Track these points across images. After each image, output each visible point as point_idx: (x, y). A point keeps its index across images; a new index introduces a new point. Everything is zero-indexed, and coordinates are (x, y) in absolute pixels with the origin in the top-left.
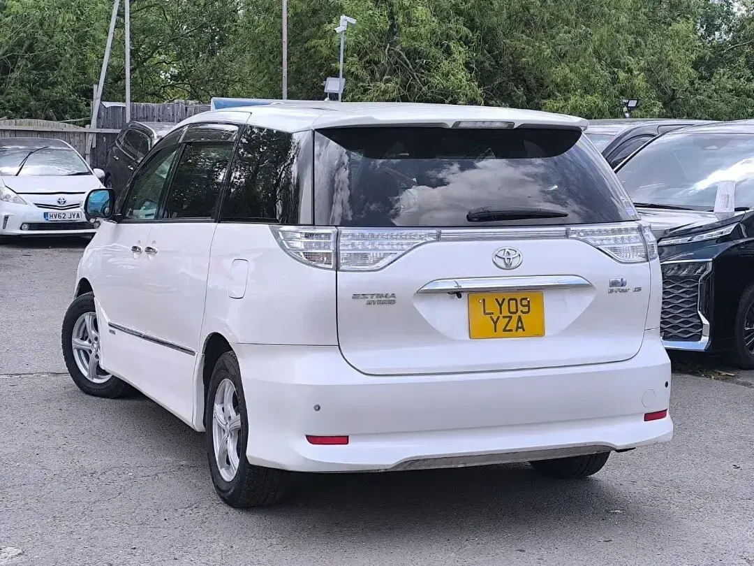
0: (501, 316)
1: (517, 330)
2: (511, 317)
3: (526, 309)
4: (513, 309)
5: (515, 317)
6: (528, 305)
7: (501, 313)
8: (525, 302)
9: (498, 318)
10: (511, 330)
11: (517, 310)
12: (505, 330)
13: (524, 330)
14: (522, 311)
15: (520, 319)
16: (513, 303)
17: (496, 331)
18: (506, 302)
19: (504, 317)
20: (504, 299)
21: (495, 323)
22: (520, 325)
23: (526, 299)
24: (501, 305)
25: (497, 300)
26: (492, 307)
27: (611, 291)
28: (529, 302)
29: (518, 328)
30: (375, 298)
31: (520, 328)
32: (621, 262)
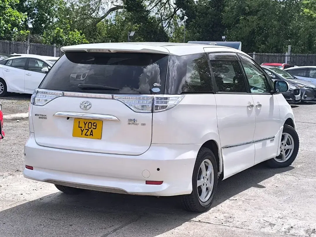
0: (85, 129)
1: (90, 136)
2: (88, 130)
3: (95, 127)
4: (90, 127)
5: (90, 130)
6: (96, 126)
7: (85, 128)
8: (95, 124)
9: (84, 129)
10: (88, 135)
11: (91, 128)
12: (85, 135)
13: (93, 136)
14: (93, 128)
15: (92, 131)
16: (90, 124)
17: (82, 135)
18: (87, 123)
19: (86, 129)
20: (87, 122)
21: (82, 131)
22: (91, 134)
23: (95, 123)
24: (85, 124)
25: (84, 122)
26: (82, 125)
27: (129, 124)
28: (96, 124)
29: (90, 134)
30: (41, 116)
31: (91, 135)
32: (135, 112)
